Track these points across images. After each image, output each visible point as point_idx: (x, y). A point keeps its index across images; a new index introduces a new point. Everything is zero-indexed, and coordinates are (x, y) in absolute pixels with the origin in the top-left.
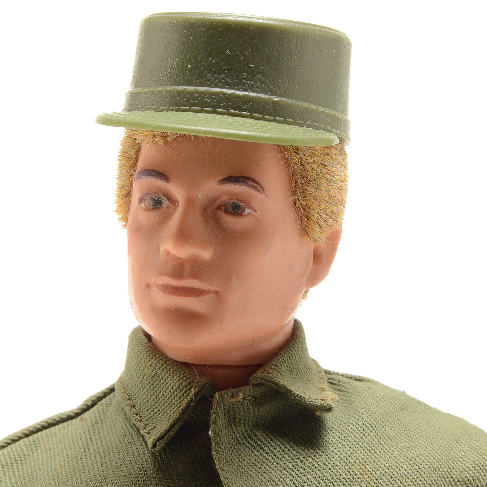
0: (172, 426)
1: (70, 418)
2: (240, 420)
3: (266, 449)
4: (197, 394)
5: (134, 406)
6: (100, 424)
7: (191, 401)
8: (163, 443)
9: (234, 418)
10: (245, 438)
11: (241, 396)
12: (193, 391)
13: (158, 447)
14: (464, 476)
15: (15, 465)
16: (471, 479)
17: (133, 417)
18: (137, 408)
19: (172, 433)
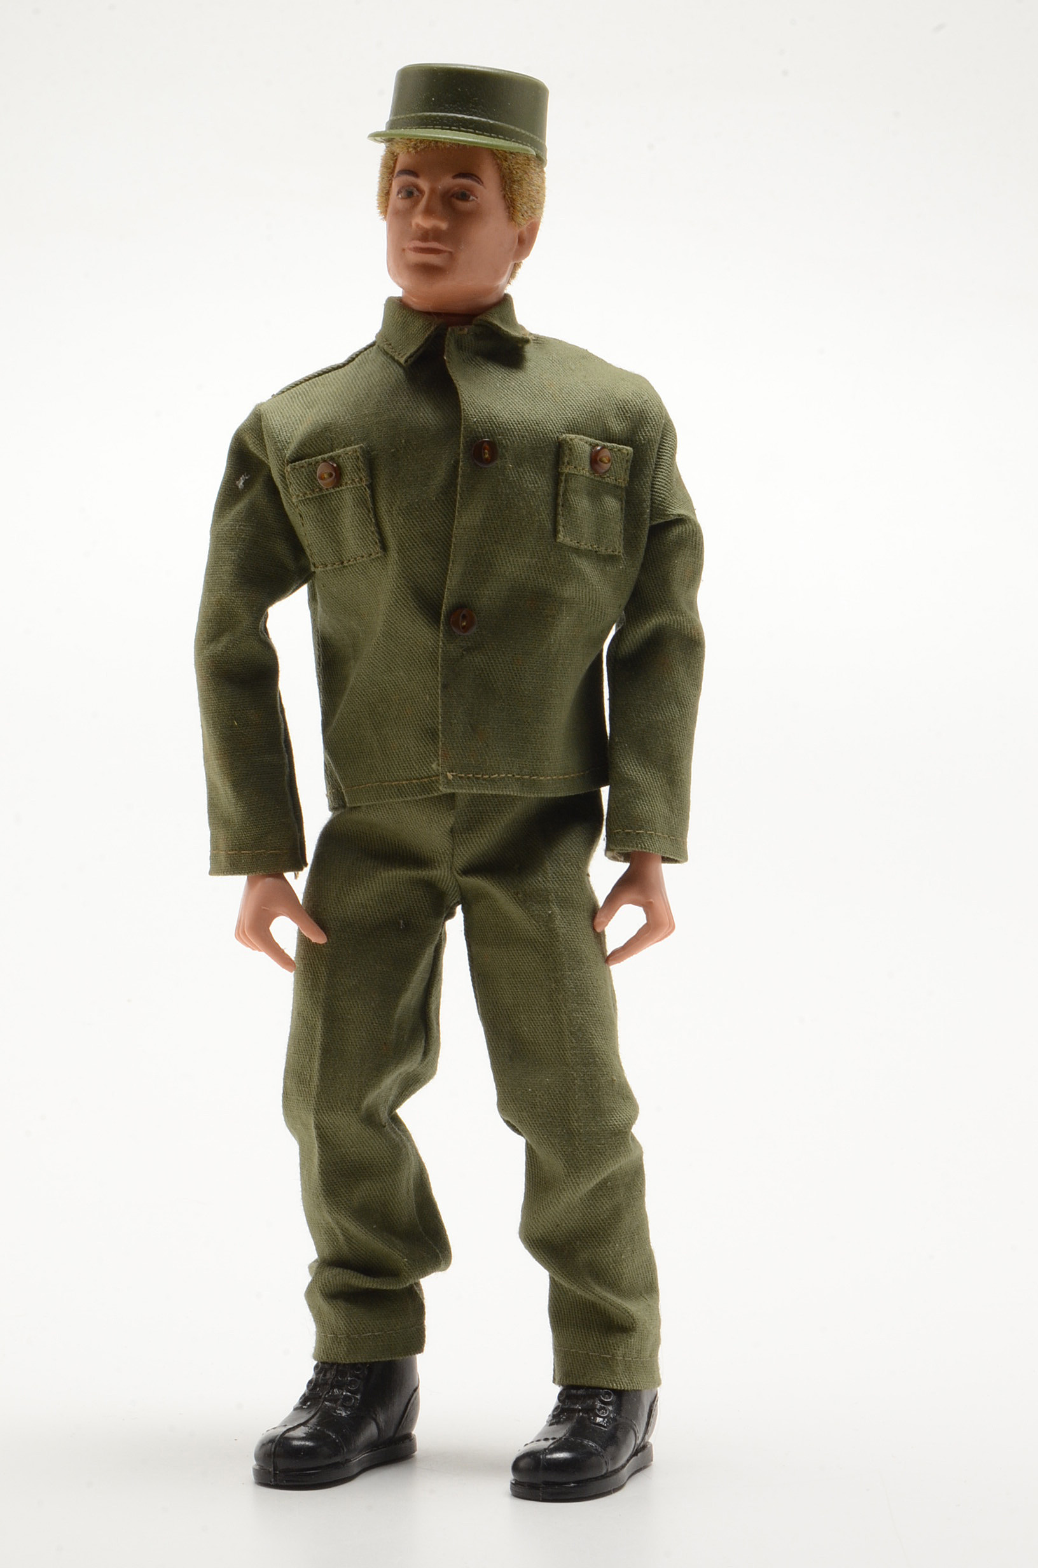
0: (418, 349)
1: (339, 367)
2: (465, 347)
3: (484, 368)
4: (436, 329)
5: (390, 345)
6: (364, 365)
7: (432, 333)
8: (412, 359)
9: (462, 346)
10: (469, 360)
11: (466, 329)
12: (432, 328)
13: (409, 362)
14: (624, 398)
15: (300, 397)
16: (630, 400)
17: (390, 351)
18: (393, 345)
19: (418, 353)
